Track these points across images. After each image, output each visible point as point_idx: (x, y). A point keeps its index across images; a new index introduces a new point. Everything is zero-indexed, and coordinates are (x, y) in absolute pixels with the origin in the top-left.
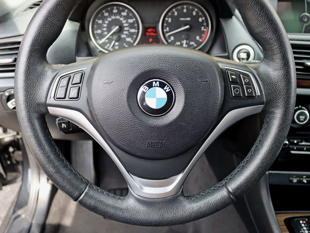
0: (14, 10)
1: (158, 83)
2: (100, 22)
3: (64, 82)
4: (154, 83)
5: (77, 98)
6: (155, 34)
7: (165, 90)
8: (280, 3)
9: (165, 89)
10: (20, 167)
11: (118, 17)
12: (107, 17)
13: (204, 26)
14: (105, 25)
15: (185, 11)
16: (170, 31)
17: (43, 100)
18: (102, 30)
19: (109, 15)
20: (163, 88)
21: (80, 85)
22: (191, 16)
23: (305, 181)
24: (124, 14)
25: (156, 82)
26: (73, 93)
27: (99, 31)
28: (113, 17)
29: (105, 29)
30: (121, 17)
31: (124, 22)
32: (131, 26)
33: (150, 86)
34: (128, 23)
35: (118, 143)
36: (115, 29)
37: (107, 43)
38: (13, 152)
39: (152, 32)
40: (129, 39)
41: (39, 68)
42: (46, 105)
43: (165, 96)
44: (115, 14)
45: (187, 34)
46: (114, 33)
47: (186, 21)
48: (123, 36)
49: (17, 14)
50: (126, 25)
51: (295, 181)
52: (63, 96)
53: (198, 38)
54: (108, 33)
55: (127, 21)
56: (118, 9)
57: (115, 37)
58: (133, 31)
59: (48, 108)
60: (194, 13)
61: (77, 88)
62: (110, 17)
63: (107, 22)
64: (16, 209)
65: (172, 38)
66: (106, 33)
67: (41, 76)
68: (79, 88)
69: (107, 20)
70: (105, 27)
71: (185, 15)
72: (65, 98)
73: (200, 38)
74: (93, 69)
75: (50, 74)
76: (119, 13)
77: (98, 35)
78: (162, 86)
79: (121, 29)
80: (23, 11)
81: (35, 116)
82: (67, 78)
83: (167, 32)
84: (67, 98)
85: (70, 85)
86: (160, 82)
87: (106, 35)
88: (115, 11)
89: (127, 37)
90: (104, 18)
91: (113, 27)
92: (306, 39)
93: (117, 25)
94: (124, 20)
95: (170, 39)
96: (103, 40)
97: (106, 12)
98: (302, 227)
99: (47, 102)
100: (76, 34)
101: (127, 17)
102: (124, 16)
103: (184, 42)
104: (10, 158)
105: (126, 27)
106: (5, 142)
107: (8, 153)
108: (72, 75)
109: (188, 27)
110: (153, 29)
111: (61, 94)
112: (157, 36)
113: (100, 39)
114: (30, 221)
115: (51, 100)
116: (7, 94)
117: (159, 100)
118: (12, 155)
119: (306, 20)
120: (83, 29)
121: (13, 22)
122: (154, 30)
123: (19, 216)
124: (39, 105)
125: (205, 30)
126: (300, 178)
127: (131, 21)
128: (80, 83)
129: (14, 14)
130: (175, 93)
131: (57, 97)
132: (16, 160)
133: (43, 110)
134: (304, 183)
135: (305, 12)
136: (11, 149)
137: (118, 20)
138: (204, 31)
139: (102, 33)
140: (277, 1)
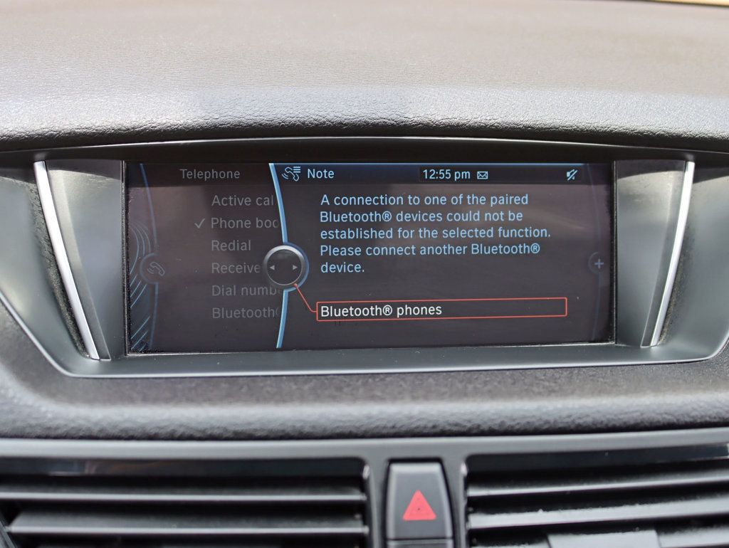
140: (120, 185)
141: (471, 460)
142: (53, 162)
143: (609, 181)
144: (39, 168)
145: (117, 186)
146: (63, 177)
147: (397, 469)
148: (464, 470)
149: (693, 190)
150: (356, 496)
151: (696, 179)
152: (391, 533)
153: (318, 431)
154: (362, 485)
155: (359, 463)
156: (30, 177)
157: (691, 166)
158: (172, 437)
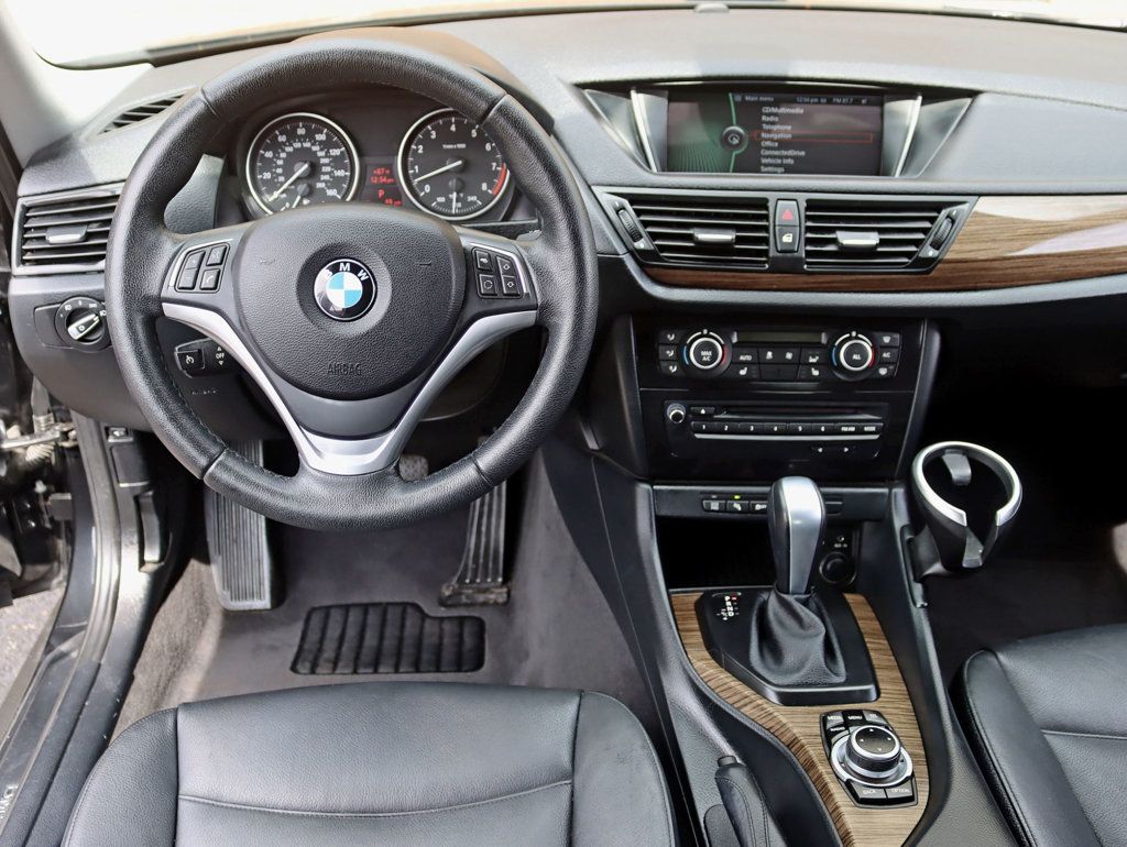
0: (82, 128)
1: (348, 265)
2: (269, 154)
3: (194, 261)
4: (342, 265)
5: (215, 288)
6: (390, 181)
7: (360, 278)
8: (675, 105)
9: (360, 275)
10: (61, 544)
11: (307, 145)
12: (284, 144)
13: (496, 160)
14: (280, 162)
15: (453, 128)
16: (421, 174)
17: (154, 291)
18: (272, 173)
19: (288, 140)
20: (356, 274)
21: (221, 267)
22: (466, 139)
23: (738, 507)
24: (321, 137)
25: (345, 263)
26: (208, 279)
27: (267, 175)
28: (297, 145)
29: (279, 171)
30: (313, 145)
31: (321, 154)
32: (337, 163)
33: (335, 269)
34: (330, 157)
35: (280, 365)
36: (302, 169)
37: (284, 201)
38: (46, 495)
39: (384, 175)
40: (332, 192)
41: (151, 237)
42: (160, 300)
43: (359, 287)
44: (301, 139)
45: (459, 179)
46: (298, 178)
47: (457, 149)
48: (320, 185)
49: (87, 139)
50: (326, 161)
51: (715, 506)
52: (190, 285)
53: (484, 186)
54: (286, 181)
55: (328, 152)
56: (307, 128)
57: (302, 188)
58: (340, 173)
59: (164, 304)
60: (474, 133)
61: (215, 272)
62: (291, 145)
63: (283, 155)
64: (53, 642)
65: (427, 188)
66: (282, 179)
67: (152, 250)
68: (219, 272)
69: (284, 151)
70: (279, 167)
71: (454, 139)
72: (193, 288)
73: (489, 187)
74: (244, 241)
75: (168, 248)
76: (310, 136)
77: (265, 182)
78: (355, 270)
79: (315, 170)
80: (100, 133)
81: (139, 319)
82: (199, 255)
83: (416, 176)
84: (197, 289)
85: (203, 267)
86: (351, 264)
87: (282, 184)
88: (301, 131)
89: (329, 188)
90: (277, 147)
91: (297, 165)
92: (720, 186)
93: (305, 162)
94: (321, 150)
95: (423, 190)
96: (276, 194)
97: (281, 134)
98: (726, 607)
99: (163, 295)
100: (216, 182)
101: (326, 145)
102: (321, 143)
103: (454, 196)
104: (36, 513)
105: (326, 165)
106: (28, 464)
107: (34, 497)
108: (207, 250)
109: (460, 162)
110: (386, 169)
111: (187, 281)
112: (394, 183)
113: (270, 192)
114: (95, 658)
115: (169, 292)
116: (68, 308)
117: (348, 293)
118: (42, 503)
119: (736, 141)
120: (231, 173)
121: (82, 157)
122: (388, 172)
123: (63, 655)
124: (147, 298)
125: (499, 169)
126: (726, 499)
127: (335, 152)
128: (221, 264)
129: (82, 138)
130: (376, 283)
131: (181, 285)
132: (52, 520)
133: (153, 308)
134: (736, 511)
135: (732, 125)
136: (40, 488)
137: (310, 149)
138: (497, 172)
139: (273, 178)
140: (667, 102)
141: (808, 201)
142: (639, 91)
143: (881, 105)
144: (633, 93)
145: (665, 101)
146: (641, 97)
147: (780, 202)
148: (805, 205)
149: (920, 111)
150: (764, 212)
151: (923, 104)
152: (777, 223)
153: (751, 187)
154: (767, 208)
155: (766, 200)
156: (629, 97)
157: (920, 98)
158: (698, 188)
